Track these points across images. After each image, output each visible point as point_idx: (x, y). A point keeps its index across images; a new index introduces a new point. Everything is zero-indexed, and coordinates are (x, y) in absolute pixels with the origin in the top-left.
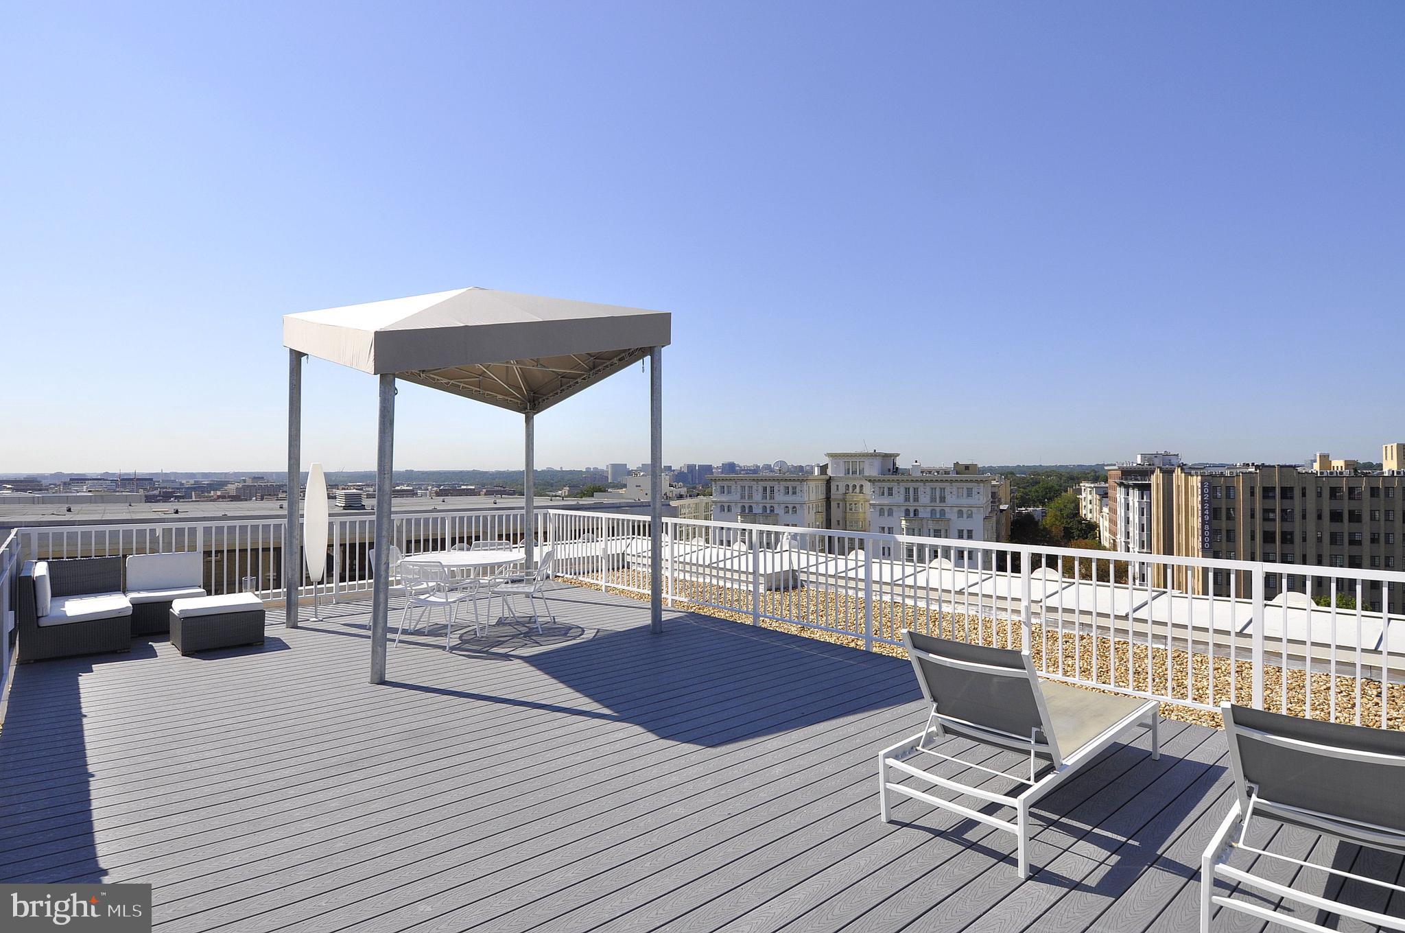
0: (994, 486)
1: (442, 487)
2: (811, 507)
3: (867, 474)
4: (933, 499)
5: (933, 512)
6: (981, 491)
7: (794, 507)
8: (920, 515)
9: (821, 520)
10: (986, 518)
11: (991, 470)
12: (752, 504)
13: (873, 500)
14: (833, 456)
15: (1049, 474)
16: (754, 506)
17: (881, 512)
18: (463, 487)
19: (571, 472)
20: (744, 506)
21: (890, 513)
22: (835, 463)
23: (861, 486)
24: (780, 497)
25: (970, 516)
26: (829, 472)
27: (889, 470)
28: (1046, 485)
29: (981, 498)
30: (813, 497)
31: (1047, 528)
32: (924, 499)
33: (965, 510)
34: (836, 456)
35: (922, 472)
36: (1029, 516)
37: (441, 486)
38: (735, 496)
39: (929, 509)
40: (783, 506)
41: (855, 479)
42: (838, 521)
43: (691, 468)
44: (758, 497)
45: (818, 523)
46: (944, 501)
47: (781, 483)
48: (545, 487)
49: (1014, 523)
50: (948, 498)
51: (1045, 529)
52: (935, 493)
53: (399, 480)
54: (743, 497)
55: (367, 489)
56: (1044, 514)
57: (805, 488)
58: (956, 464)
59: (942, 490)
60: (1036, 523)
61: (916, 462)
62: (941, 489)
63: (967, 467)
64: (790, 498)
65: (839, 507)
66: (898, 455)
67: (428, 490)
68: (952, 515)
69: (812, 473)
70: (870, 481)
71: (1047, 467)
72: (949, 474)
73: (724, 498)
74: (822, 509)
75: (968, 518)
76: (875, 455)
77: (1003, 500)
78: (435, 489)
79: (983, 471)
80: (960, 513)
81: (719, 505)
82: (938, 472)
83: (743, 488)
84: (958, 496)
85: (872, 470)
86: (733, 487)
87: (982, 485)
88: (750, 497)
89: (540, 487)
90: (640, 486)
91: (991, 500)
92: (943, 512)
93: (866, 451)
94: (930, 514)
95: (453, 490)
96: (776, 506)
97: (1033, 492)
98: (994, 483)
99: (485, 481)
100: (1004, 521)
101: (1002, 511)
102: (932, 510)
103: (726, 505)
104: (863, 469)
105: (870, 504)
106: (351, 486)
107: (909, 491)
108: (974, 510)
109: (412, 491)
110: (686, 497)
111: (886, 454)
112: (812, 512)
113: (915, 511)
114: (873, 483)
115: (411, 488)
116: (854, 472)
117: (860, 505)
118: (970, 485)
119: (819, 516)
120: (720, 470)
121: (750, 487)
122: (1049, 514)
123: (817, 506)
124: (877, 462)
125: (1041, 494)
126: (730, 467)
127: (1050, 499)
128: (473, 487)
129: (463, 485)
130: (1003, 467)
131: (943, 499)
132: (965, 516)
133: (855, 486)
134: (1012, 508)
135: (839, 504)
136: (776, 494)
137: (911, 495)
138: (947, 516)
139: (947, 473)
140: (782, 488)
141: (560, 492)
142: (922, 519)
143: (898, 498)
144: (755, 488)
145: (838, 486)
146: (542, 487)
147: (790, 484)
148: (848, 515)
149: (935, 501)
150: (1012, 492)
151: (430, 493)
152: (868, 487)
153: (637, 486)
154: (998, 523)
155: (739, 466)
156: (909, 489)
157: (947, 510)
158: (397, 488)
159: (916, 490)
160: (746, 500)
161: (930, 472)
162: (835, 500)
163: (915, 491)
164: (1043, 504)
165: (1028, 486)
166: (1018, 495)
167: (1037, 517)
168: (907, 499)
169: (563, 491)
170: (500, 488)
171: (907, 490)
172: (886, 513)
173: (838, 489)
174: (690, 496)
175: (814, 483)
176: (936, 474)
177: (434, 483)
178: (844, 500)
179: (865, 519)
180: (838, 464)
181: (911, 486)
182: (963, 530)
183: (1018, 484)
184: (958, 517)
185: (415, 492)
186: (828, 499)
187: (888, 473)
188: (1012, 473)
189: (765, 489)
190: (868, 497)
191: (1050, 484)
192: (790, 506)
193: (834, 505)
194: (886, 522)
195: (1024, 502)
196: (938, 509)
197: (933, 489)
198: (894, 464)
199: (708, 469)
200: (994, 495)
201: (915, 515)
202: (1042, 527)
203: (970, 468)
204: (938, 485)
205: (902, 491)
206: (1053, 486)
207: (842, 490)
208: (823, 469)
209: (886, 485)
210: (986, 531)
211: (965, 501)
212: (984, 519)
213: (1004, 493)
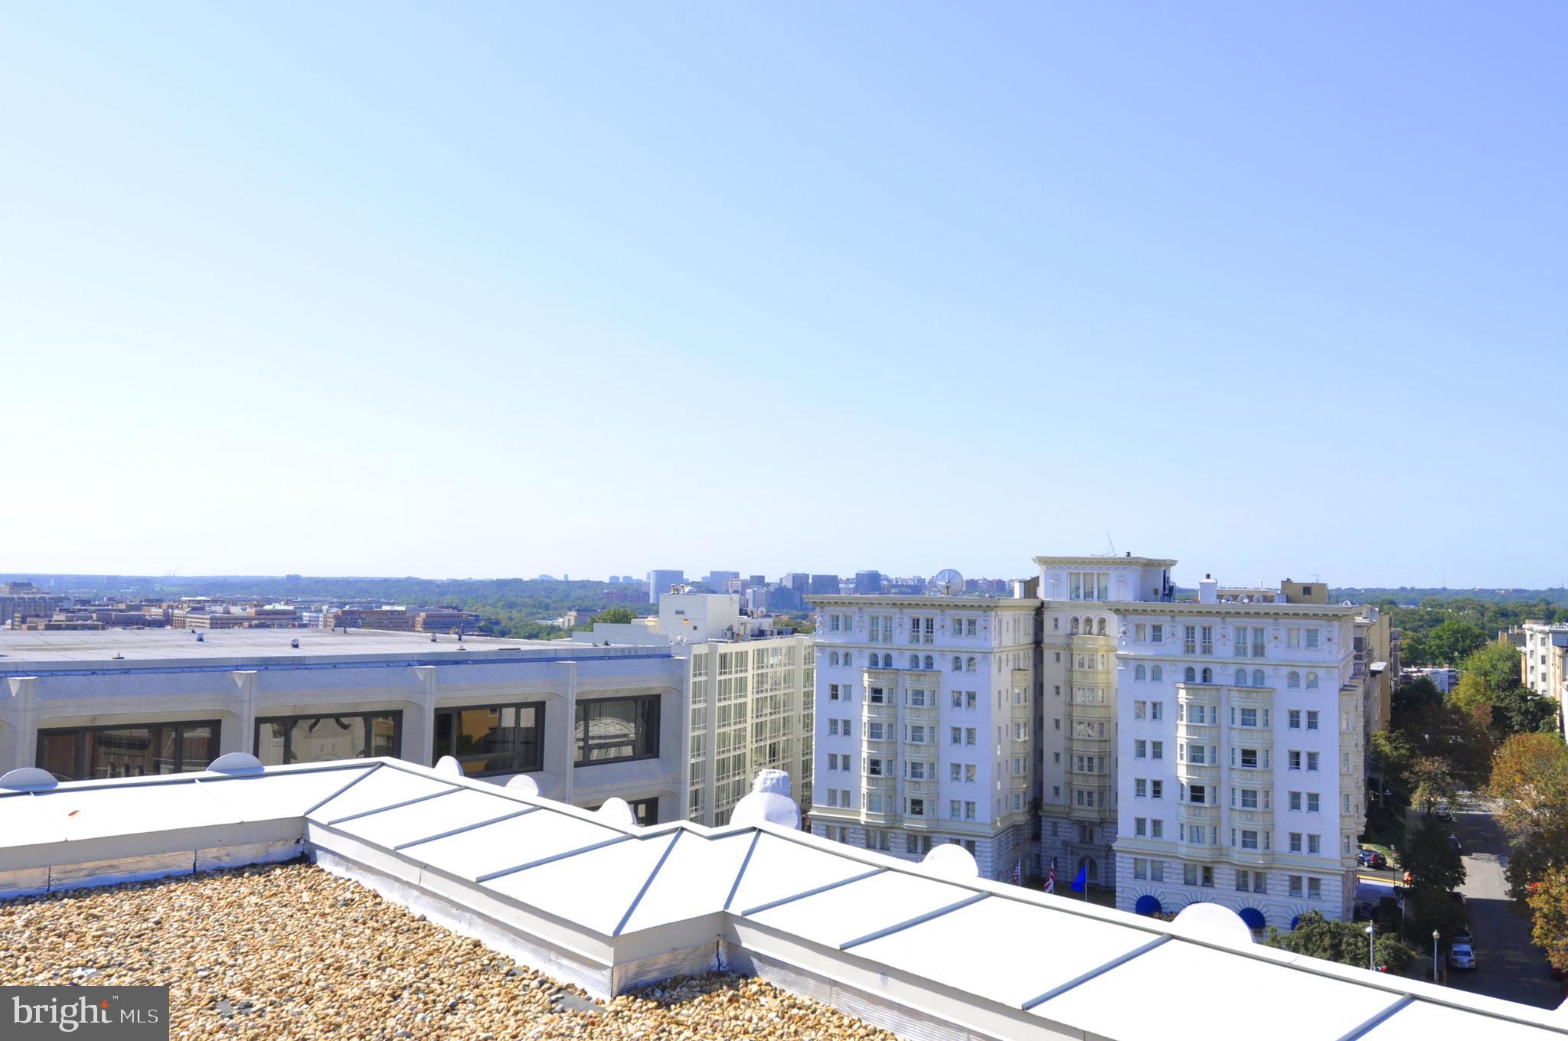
0: (1359, 626)
1: (347, 607)
2: (1004, 658)
3: (1112, 597)
4: (1240, 651)
5: (1240, 674)
6: (1335, 635)
7: (971, 659)
8: (1216, 680)
9: (1023, 684)
10: (1344, 689)
11: (1352, 595)
12: (889, 652)
13: (1123, 648)
14: (1048, 562)
15: (1460, 604)
16: (894, 654)
17: (1140, 673)
18: (386, 608)
19: (584, 584)
20: (875, 656)
21: (1157, 675)
22: (1053, 576)
23: (1102, 622)
24: (943, 638)
25: (1312, 684)
26: (1041, 593)
27: (1156, 592)
28: (1456, 626)
29: (1336, 651)
30: (1008, 639)
31: (1460, 707)
32: (1224, 649)
33: (1302, 672)
34: (1052, 562)
35: (1220, 597)
36: (1425, 684)
37: (346, 604)
38: (860, 636)
39: (1232, 669)
40: (950, 657)
41: (1090, 607)
42: (1057, 688)
43: (800, 581)
44: (902, 636)
45: (1017, 691)
46: (1262, 655)
47: (948, 612)
48: (535, 611)
49: (1396, 697)
50: (1270, 648)
51: (1456, 709)
52: (1244, 639)
53: (274, 593)
54: (873, 637)
55: (213, 608)
56: (1453, 680)
57: (993, 623)
58: (1287, 583)
59: (1259, 632)
60: (1438, 698)
61: (1208, 576)
62: (1256, 630)
63: (1307, 590)
64: (965, 643)
65: (1058, 660)
66: (1173, 563)
67: (321, 611)
68: (1276, 680)
69: (1011, 593)
70: (1117, 611)
71: (1457, 592)
72: (1272, 602)
73: (838, 639)
74: (1027, 662)
75: (1309, 687)
76: (1129, 562)
77: (1376, 653)
78: (334, 610)
79: (1338, 596)
80: (1294, 679)
81: (828, 651)
82: (1250, 598)
83: (874, 620)
84: (1289, 646)
85: (1122, 592)
86: (855, 619)
87: (1336, 623)
88: (888, 637)
89: (525, 611)
90: (683, 613)
91: (1355, 653)
92: (1259, 676)
93: (1112, 555)
94: (1233, 678)
95: (366, 613)
96: (936, 657)
97: (1432, 637)
98: (1359, 620)
99: (426, 598)
100: (1377, 693)
101: (1374, 673)
102: (1238, 672)
103: (841, 653)
104: (1106, 588)
105: (1119, 657)
106: (186, 602)
107: (1193, 633)
108: (1321, 672)
109: (293, 613)
110: (772, 634)
111: (1149, 560)
112: (1007, 670)
113: (1205, 671)
114: (1124, 616)
115: (291, 608)
116: (1088, 595)
117: (1099, 657)
118: (1312, 624)
119: (1019, 675)
120: (852, 586)
121: (888, 619)
122: (1463, 681)
123: (1016, 658)
124: (1133, 576)
125: (1446, 642)
126: (871, 581)
127: (1465, 652)
128: (403, 608)
129: (387, 604)
130: (1374, 590)
131: (1259, 650)
132: (1303, 683)
133: (1089, 621)
134: (1393, 668)
135: (1058, 655)
136: (937, 634)
137: (1198, 639)
138: (1268, 683)
139: (1268, 599)
140: (948, 622)
141: (561, 620)
142: (1219, 687)
143: (1173, 645)
144: (896, 620)
145: (1056, 620)
146: (529, 610)
147: (965, 615)
148: (1077, 677)
149: (1245, 653)
150: (1393, 637)
151: (325, 617)
152: (1114, 625)
153: (677, 612)
154: (1367, 697)
155: (887, 579)
156: (1193, 628)
157: (1268, 671)
158: (268, 607)
159: (1206, 631)
160: (880, 644)
161: (1235, 597)
162: (1052, 645)
163: (1204, 634)
164: (1451, 661)
165: (1422, 626)
166: (1404, 643)
167: (1440, 685)
168: (1190, 649)
169: (567, 618)
170: (451, 611)
171: (1190, 631)
172: (1149, 675)
173: (1056, 626)
174: (780, 633)
175: (1013, 613)
176: (1246, 601)
177: (335, 600)
178: (1069, 647)
179: (1108, 685)
180: (1056, 578)
181: (1199, 623)
182: (1298, 712)
183: (1403, 622)
184: (1289, 687)
185: (298, 614)
186: (1038, 643)
187: (1154, 597)
188: (1392, 603)
189: (916, 623)
190: (1115, 643)
191: (1464, 624)
192: (964, 658)
193: (1048, 655)
194: (1149, 691)
195: (1415, 656)
196: (1250, 670)
197: (1241, 631)
198: (1166, 580)
199: (829, 583)
200: (1359, 643)
201: (1205, 679)
202: (1449, 706)
203: (1312, 591)
204: (1250, 623)
205: (1181, 633)
206: (1469, 628)
207: (1065, 627)
208: (1030, 586)
209: (1150, 621)
210: (1344, 716)
211: (1303, 655)
212: (1341, 690)
213: (1379, 639)
